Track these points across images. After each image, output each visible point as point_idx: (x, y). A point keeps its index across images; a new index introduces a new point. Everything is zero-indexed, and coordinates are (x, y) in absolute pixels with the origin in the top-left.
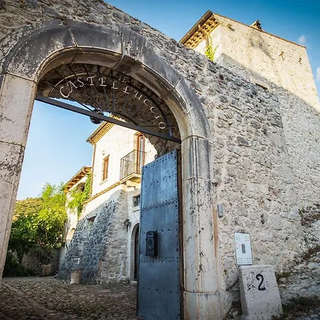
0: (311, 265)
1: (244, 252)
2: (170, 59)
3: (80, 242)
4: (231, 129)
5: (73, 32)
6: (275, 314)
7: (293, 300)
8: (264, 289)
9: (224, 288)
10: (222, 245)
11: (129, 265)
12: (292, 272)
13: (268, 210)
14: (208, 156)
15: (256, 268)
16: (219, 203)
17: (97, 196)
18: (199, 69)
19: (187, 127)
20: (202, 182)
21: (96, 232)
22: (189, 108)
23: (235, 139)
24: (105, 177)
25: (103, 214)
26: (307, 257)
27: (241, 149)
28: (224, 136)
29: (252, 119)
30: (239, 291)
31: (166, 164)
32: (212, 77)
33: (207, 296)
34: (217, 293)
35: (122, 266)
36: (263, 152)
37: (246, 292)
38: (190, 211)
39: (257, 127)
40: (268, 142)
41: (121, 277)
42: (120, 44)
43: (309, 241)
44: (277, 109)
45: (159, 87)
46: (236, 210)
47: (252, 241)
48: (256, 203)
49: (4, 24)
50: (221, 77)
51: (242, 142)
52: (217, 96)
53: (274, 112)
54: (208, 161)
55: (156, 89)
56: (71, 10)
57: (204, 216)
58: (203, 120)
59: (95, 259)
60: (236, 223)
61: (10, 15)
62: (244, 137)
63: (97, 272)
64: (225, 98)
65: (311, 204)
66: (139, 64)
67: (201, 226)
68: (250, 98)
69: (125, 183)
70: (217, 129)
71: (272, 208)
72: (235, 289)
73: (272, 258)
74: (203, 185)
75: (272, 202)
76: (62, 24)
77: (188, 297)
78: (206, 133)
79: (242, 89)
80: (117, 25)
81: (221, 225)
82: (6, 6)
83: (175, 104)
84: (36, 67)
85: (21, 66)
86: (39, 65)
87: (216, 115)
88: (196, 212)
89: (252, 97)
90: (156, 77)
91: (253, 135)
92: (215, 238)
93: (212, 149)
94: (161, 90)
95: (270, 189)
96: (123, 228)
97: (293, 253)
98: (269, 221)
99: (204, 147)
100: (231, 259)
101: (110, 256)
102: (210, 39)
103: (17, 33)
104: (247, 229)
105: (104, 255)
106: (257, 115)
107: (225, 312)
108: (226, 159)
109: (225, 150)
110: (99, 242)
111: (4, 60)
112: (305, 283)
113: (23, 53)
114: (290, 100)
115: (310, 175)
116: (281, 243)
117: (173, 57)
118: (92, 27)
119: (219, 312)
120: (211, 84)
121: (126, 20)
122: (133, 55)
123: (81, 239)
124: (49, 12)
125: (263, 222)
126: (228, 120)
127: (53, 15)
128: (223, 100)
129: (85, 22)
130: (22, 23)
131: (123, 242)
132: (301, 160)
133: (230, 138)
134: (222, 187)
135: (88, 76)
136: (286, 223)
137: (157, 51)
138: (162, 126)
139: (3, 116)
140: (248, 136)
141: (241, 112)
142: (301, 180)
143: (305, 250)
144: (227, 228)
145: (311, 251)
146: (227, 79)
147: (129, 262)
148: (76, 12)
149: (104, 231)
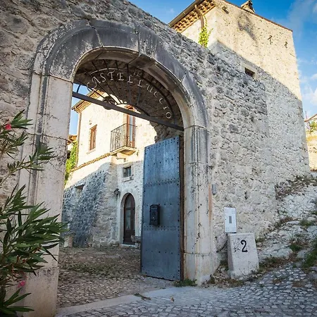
0: (281, 233)
1: (230, 222)
2: (177, 53)
3: (69, 209)
4: (225, 117)
5: (99, 32)
6: (254, 270)
7: (267, 259)
8: (246, 251)
9: (215, 250)
10: (215, 217)
11: (119, 230)
12: (266, 238)
13: (250, 187)
14: (206, 144)
15: (241, 235)
16: (214, 183)
17: (84, 165)
18: (201, 62)
19: (190, 118)
20: (202, 166)
21: (86, 200)
22: (193, 101)
23: (228, 127)
24: (92, 147)
25: (92, 183)
26: (278, 226)
27: (232, 136)
28: (219, 125)
29: (243, 108)
30: (226, 253)
31: (169, 147)
32: (211, 70)
33: (203, 256)
34: (210, 254)
35: (112, 231)
36: (250, 138)
37: (233, 253)
38: (190, 190)
39: (246, 115)
40: (254, 129)
41: (111, 241)
42: (137, 42)
43: (281, 213)
44: (263, 97)
45: (167, 81)
46: (226, 188)
47: (237, 213)
48: (242, 182)
49: (41, 26)
50: (219, 69)
51: (234, 130)
52: (214, 88)
53: (261, 101)
54: (206, 147)
55: (165, 82)
56: (94, 8)
57: (202, 195)
58: (203, 111)
59: (86, 224)
60: (226, 199)
61: (45, 17)
62: (235, 125)
63: (89, 237)
64: (221, 89)
65: (283, 180)
66: (153, 61)
67: (200, 203)
68: (241, 87)
69: (115, 155)
70: (213, 118)
71: (254, 186)
72: (223, 251)
73: (251, 227)
74: (202, 168)
75: (255, 181)
76: (88, 25)
77: (187, 257)
78: (205, 123)
79: (235, 79)
80: (132, 21)
81: (214, 201)
82: (41, 8)
83: (180, 96)
84: (72, 68)
85: (60, 68)
86: (74, 67)
87: (213, 106)
88: (196, 191)
89: (243, 87)
90: (166, 72)
91: (242, 122)
92: (209, 211)
93: (210, 136)
94: (169, 83)
95: (253, 170)
96: (113, 197)
97: (268, 223)
98: (251, 197)
99: (203, 135)
100: (221, 228)
101: (101, 222)
102: (205, 20)
103: (53, 35)
104: (234, 204)
105: (95, 221)
106: (247, 104)
107: (215, 268)
108: (220, 145)
109: (219, 137)
110: (90, 209)
111: (45, 63)
112: (276, 247)
113: (61, 55)
114: (274, 84)
115: (285, 155)
116: (259, 214)
117: (179, 51)
118: (112, 25)
119: (211, 268)
120: (210, 76)
121: (140, 16)
122: (149, 53)
123: (70, 206)
124: (76, 12)
125: (246, 198)
126: (222, 109)
127: (81, 15)
128: (220, 90)
129: (106, 20)
130: (55, 25)
131: (113, 209)
132: (280, 141)
133: (224, 125)
134: (216, 169)
135: (109, 71)
136: (264, 199)
137: (166, 46)
138: (169, 115)
139: (51, 115)
140: (238, 124)
141: (233, 102)
142: (278, 159)
143: (278, 220)
144: (219, 204)
145: (282, 221)
146: (224, 70)
147: (119, 227)
148: (98, 9)
149: (95, 199)
